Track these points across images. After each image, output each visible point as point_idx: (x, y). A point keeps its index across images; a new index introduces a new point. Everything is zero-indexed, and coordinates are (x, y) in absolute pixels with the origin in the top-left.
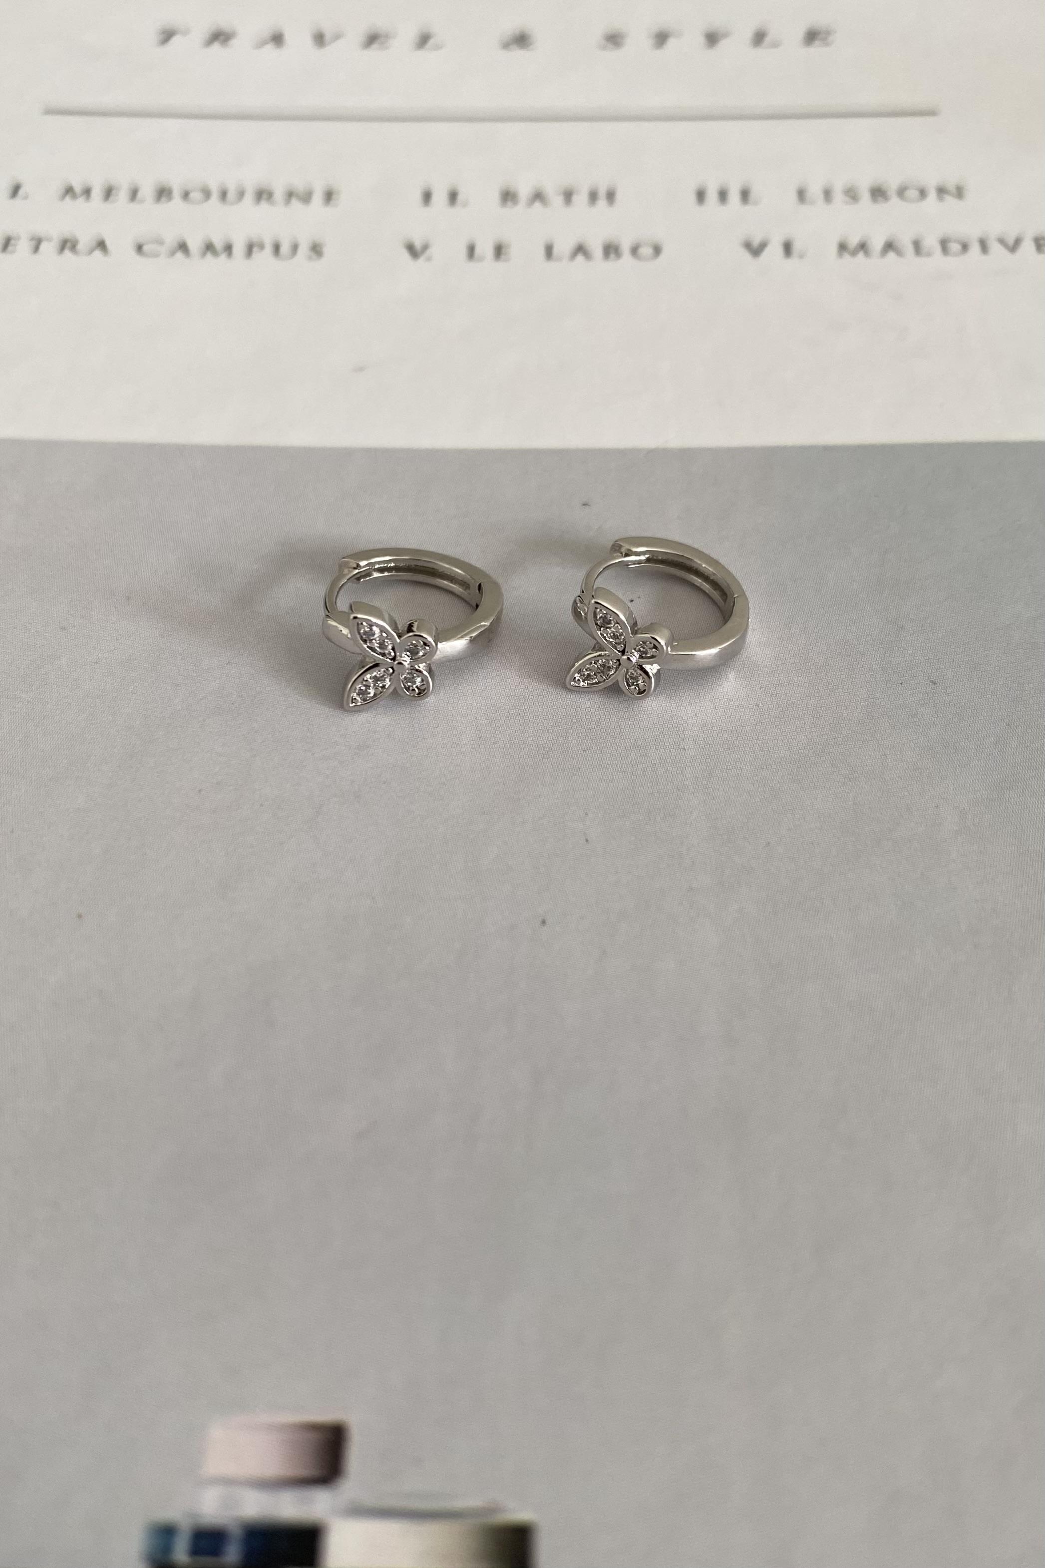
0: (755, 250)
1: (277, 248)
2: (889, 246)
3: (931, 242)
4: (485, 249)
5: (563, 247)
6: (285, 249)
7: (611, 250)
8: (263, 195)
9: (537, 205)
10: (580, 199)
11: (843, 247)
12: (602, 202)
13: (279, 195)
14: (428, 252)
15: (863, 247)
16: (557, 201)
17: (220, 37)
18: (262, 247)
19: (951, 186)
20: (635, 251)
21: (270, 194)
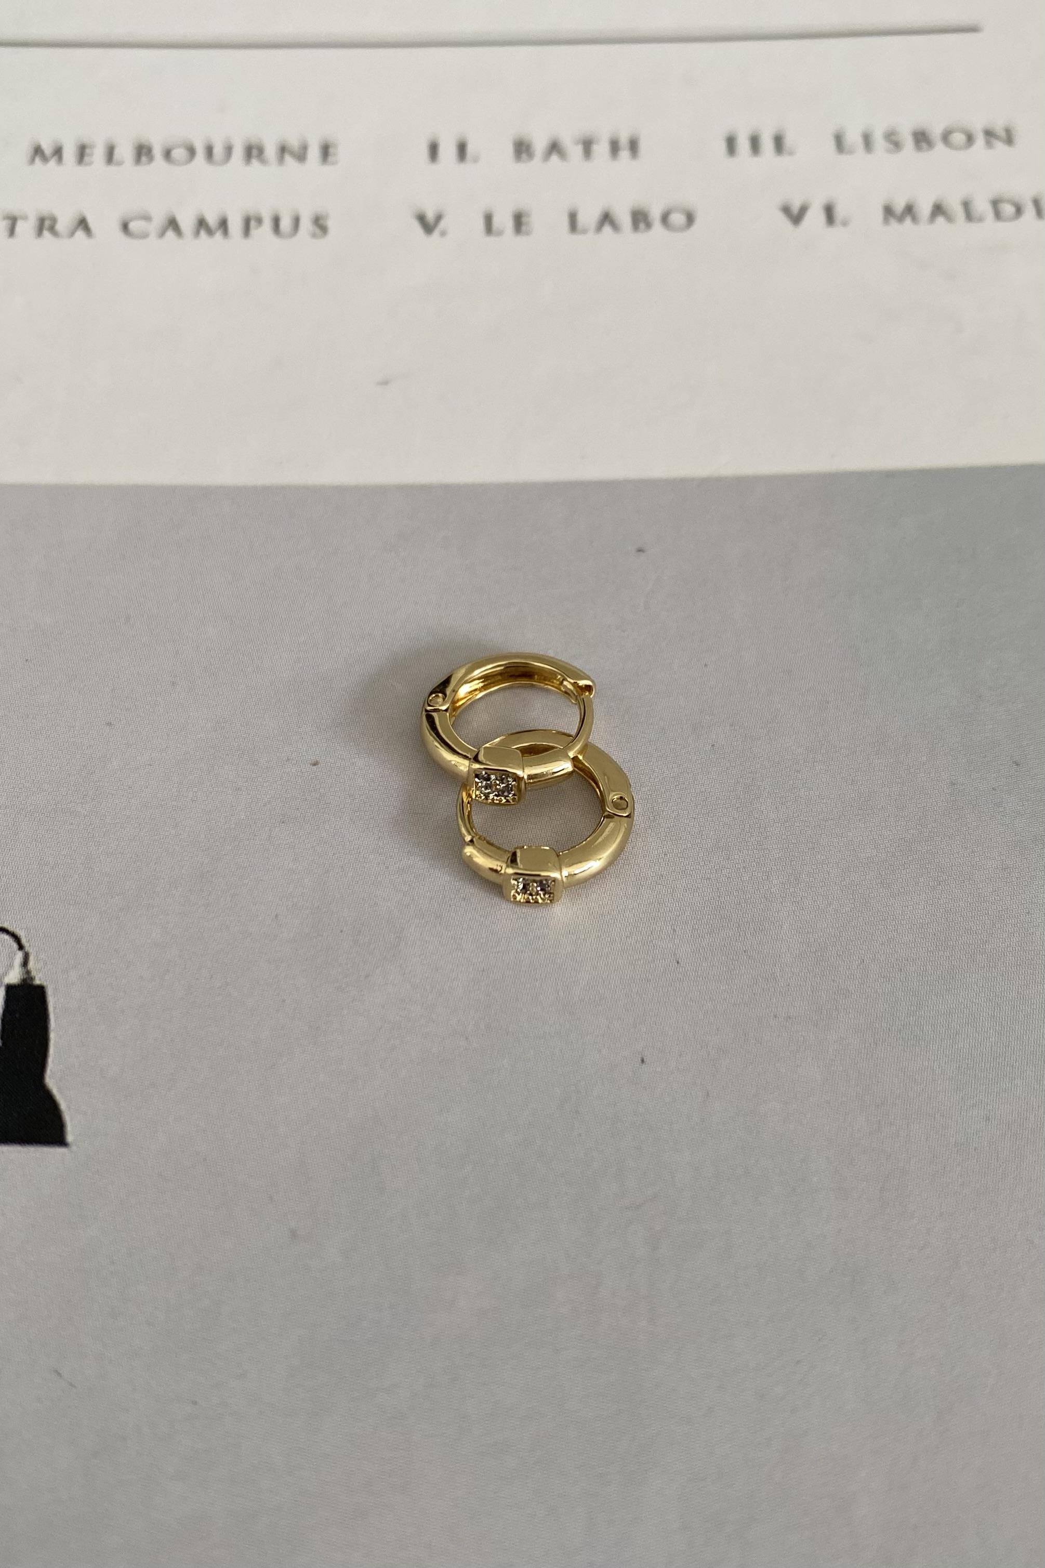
0: (796, 216)
1: (276, 221)
2: (938, 210)
4: (504, 220)
5: (589, 216)
6: (286, 224)
8: (253, 152)
9: (555, 158)
10: (601, 149)
11: (888, 211)
12: (625, 154)
13: (271, 152)
14: (442, 224)
15: (909, 210)
16: (575, 152)
18: (260, 222)
19: (1000, 130)
21: (261, 151)
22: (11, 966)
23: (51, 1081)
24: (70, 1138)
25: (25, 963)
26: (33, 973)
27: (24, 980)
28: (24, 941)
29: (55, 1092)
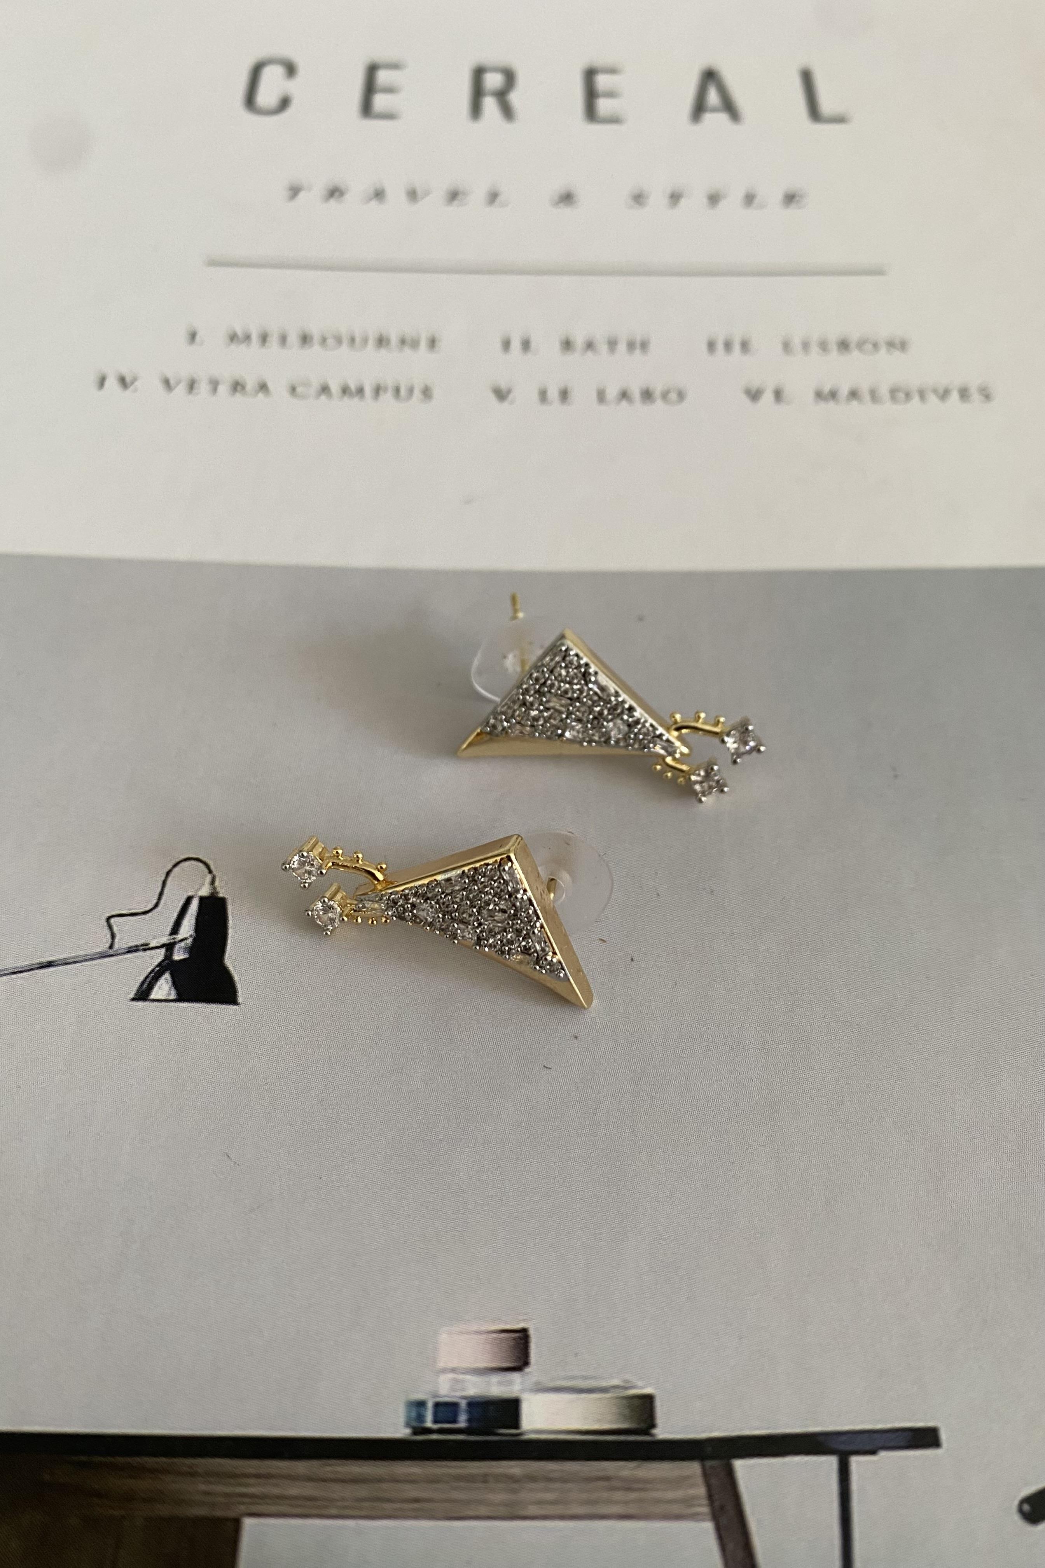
0: (754, 395)
1: (397, 390)
2: (854, 394)
3: (884, 392)
4: (553, 393)
5: (612, 392)
6: (403, 392)
7: (647, 395)
8: (382, 341)
9: (589, 354)
10: (622, 347)
11: (819, 395)
12: (638, 351)
13: (394, 340)
14: (511, 396)
15: (833, 394)
16: (604, 348)
17: (335, 192)
18: (386, 389)
19: (897, 342)
20: (665, 395)
21: (388, 341)
22: (203, 884)
23: (230, 961)
24: (240, 1000)
25: (213, 882)
26: (218, 889)
27: (212, 894)
28: (212, 867)
29: (231, 968)
